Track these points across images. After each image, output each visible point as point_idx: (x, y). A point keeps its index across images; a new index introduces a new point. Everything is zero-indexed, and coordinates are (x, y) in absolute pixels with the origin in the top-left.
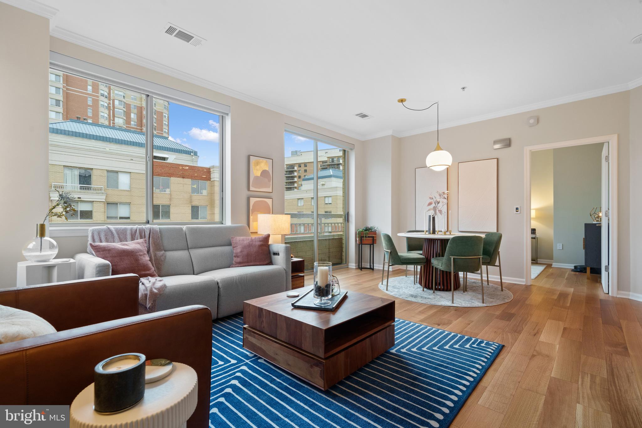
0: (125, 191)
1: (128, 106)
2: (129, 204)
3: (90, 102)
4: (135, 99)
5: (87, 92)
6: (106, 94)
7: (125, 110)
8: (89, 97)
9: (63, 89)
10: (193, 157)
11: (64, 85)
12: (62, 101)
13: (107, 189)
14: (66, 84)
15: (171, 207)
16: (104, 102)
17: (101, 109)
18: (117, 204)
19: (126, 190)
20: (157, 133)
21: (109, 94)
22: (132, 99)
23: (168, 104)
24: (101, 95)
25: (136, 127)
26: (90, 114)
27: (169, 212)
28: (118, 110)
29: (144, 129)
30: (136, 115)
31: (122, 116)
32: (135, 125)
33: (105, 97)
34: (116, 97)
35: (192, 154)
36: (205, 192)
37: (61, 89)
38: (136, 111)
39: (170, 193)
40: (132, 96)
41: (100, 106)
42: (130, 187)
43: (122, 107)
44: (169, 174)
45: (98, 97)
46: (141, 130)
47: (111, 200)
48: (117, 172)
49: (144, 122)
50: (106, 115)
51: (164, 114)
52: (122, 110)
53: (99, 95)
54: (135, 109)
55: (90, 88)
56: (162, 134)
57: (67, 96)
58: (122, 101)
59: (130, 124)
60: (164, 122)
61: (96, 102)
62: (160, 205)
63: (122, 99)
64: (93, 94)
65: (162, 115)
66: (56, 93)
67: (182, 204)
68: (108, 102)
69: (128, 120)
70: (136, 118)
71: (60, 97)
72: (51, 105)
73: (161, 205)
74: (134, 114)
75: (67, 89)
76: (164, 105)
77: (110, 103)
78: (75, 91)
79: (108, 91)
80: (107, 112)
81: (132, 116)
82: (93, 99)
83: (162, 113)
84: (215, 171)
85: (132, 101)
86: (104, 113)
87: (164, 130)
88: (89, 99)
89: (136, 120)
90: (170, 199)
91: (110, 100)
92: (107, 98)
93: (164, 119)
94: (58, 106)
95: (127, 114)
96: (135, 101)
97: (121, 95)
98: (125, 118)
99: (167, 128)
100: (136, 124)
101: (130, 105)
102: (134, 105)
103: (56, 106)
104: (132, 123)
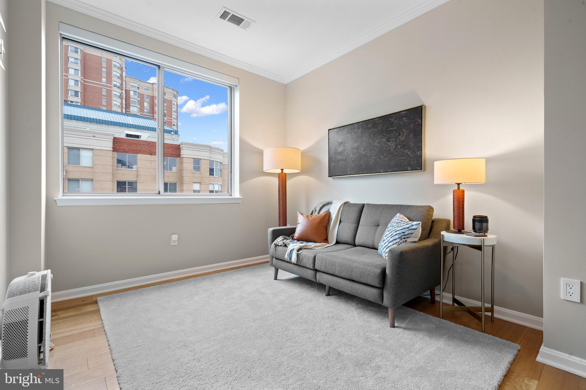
0: (86, 167)
1: (141, 96)
2: (92, 180)
3: (104, 93)
4: (148, 90)
5: (101, 83)
6: (118, 85)
7: (139, 99)
8: (103, 88)
9: (82, 81)
10: (174, 136)
11: (82, 78)
12: (80, 92)
13: (68, 165)
14: (84, 77)
15: (138, 183)
16: (116, 92)
17: (114, 98)
18: (79, 180)
19: (88, 167)
20: (167, 119)
21: (122, 84)
22: (145, 89)
23: (177, 93)
24: (114, 86)
25: (149, 114)
26: (104, 103)
27: (136, 188)
28: (133, 100)
29: (156, 116)
30: (148, 104)
31: (137, 105)
32: (148, 113)
33: (118, 87)
34: (131, 89)
35: (172, 133)
36: (174, 169)
37: (79, 82)
38: (148, 100)
39: (137, 170)
40: (145, 87)
41: (113, 95)
42: (93, 164)
43: (136, 97)
44: (136, 151)
45: (111, 87)
46: (153, 116)
47: (71, 176)
48: (78, 149)
49: (155, 109)
50: (118, 104)
51: (173, 102)
52: (136, 99)
53: (112, 86)
54: (147, 98)
55: (104, 80)
56: (171, 120)
57: (85, 88)
58: (136, 92)
59: (143, 111)
60: (174, 109)
61: (109, 92)
62: (126, 182)
63: (136, 90)
64: (107, 85)
65: (172, 103)
66: (75, 85)
67: (149, 181)
68: (120, 91)
69: (142, 109)
70: (148, 106)
71: (79, 89)
72: (71, 95)
73: (128, 182)
74: (147, 103)
75: (85, 81)
76: (174, 94)
77: (122, 93)
78: (92, 83)
79: (120, 82)
80: (119, 100)
81: (146, 104)
82: (107, 90)
83: (171, 101)
84: (183, 148)
85: (145, 91)
86: (116, 102)
87: (173, 116)
88: (104, 90)
89: (149, 108)
90: (137, 176)
91: (122, 90)
92: (119, 88)
93: (173, 106)
94: (77, 97)
95: (141, 103)
96: (148, 91)
97: (136, 87)
98: (139, 107)
99: (176, 115)
100: (148, 111)
101: (143, 95)
102: (147, 95)
103: (75, 96)
104: (145, 110)
